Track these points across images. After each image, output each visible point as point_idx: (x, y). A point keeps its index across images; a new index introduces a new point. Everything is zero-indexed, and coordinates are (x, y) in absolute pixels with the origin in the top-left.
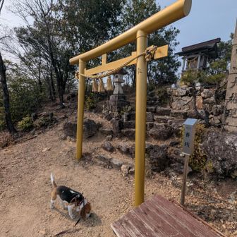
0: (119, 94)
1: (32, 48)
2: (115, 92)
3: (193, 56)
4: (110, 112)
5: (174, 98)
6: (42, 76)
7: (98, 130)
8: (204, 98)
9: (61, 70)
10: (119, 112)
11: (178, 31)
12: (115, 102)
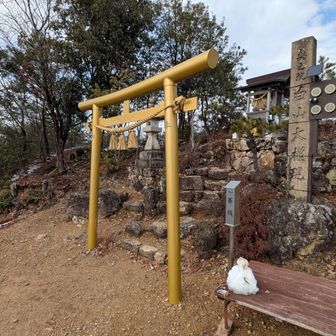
0: (153, 149)
1: (13, 79)
2: (148, 147)
3: (260, 93)
4: (140, 177)
5: (237, 154)
6: (26, 120)
7: (121, 205)
8: (276, 153)
9: (61, 112)
10: (154, 177)
11: (244, 53)
12: (148, 161)
